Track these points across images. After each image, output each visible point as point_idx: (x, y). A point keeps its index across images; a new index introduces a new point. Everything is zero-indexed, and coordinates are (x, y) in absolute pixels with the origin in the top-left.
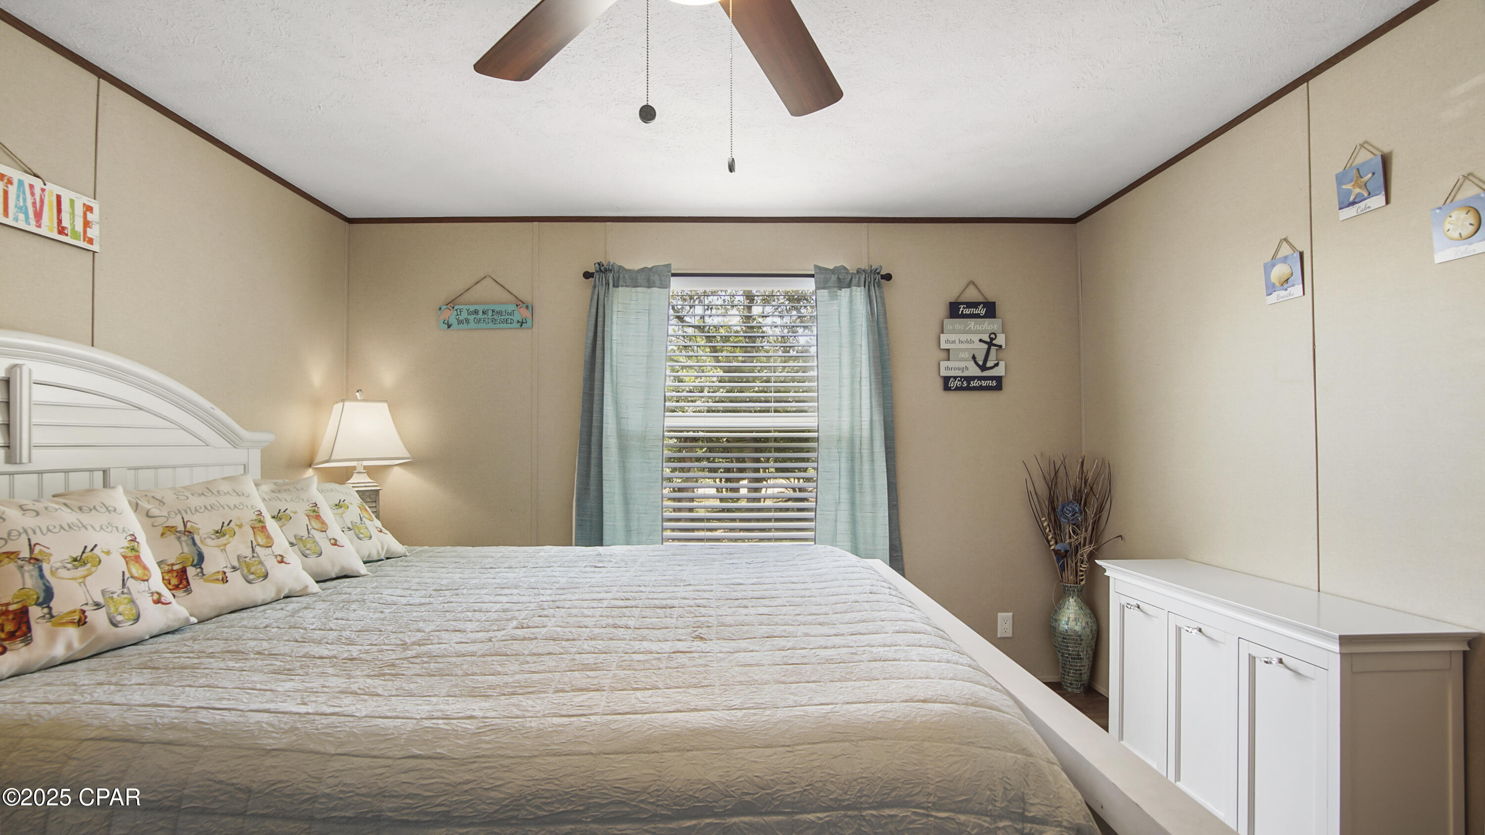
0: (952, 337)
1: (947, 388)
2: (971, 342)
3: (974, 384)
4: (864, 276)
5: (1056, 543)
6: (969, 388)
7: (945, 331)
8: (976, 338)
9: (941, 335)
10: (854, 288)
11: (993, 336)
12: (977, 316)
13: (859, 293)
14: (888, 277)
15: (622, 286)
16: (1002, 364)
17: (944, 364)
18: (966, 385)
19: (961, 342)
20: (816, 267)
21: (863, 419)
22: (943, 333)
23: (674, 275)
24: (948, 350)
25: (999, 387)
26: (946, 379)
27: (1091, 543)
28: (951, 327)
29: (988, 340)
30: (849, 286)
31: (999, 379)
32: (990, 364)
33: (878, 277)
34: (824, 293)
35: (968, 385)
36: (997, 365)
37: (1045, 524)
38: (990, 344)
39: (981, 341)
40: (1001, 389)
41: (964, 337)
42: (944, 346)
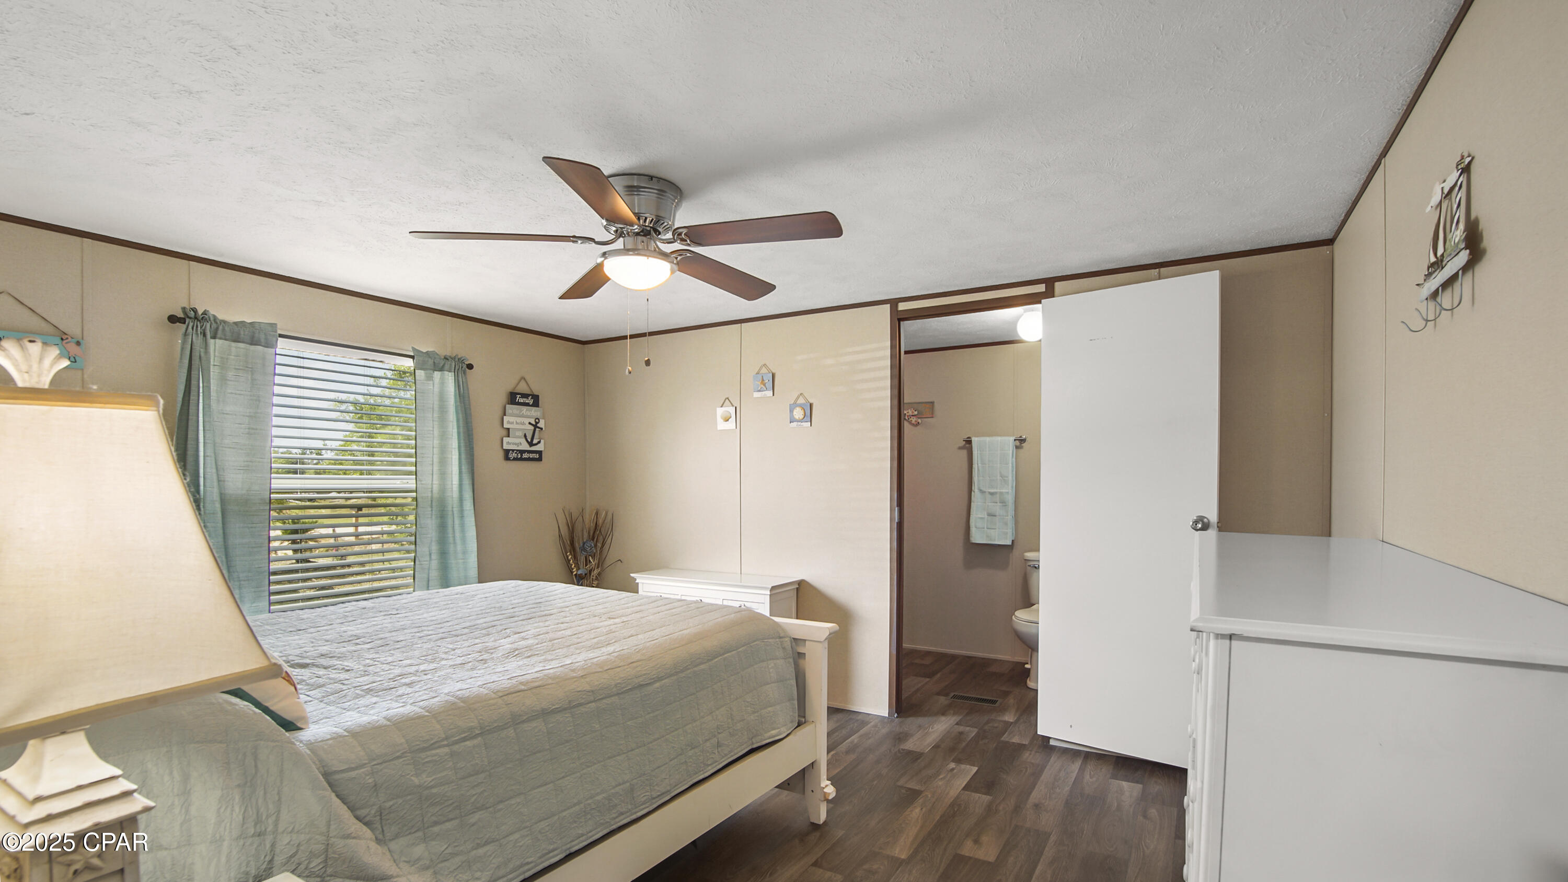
0: (512, 419)
1: (507, 458)
2: (523, 424)
3: (525, 456)
4: (454, 364)
5: (577, 570)
6: (521, 459)
7: (507, 414)
8: (527, 421)
9: (505, 417)
10: (446, 373)
11: (537, 421)
12: (527, 405)
13: (450, 378)
14: (470, 367)
15: (221, 339)
16: (542, 441)
17: (506, 440)
18: (520, 456)
19: (517, 423)
20: (414, 349)
21: (454, 483)
22: (505, 415)
23: (281, 336)
24: (508, 429)
25: (540, 459)
26: (507, 452)
27: (598, 568)
28: (511, 412)
29: (534, 423)
30: (441, 369)
31: (540, 453)
32: (535, 441)
33: (465, 366)
34: (420, 374)
35: (521, 457)
36: (539, 442)
37: (570, 557)
38: (535, 426)
39: (530, 423)
40: (541, 460)
41: (519, 420)
42: (505, 426)
